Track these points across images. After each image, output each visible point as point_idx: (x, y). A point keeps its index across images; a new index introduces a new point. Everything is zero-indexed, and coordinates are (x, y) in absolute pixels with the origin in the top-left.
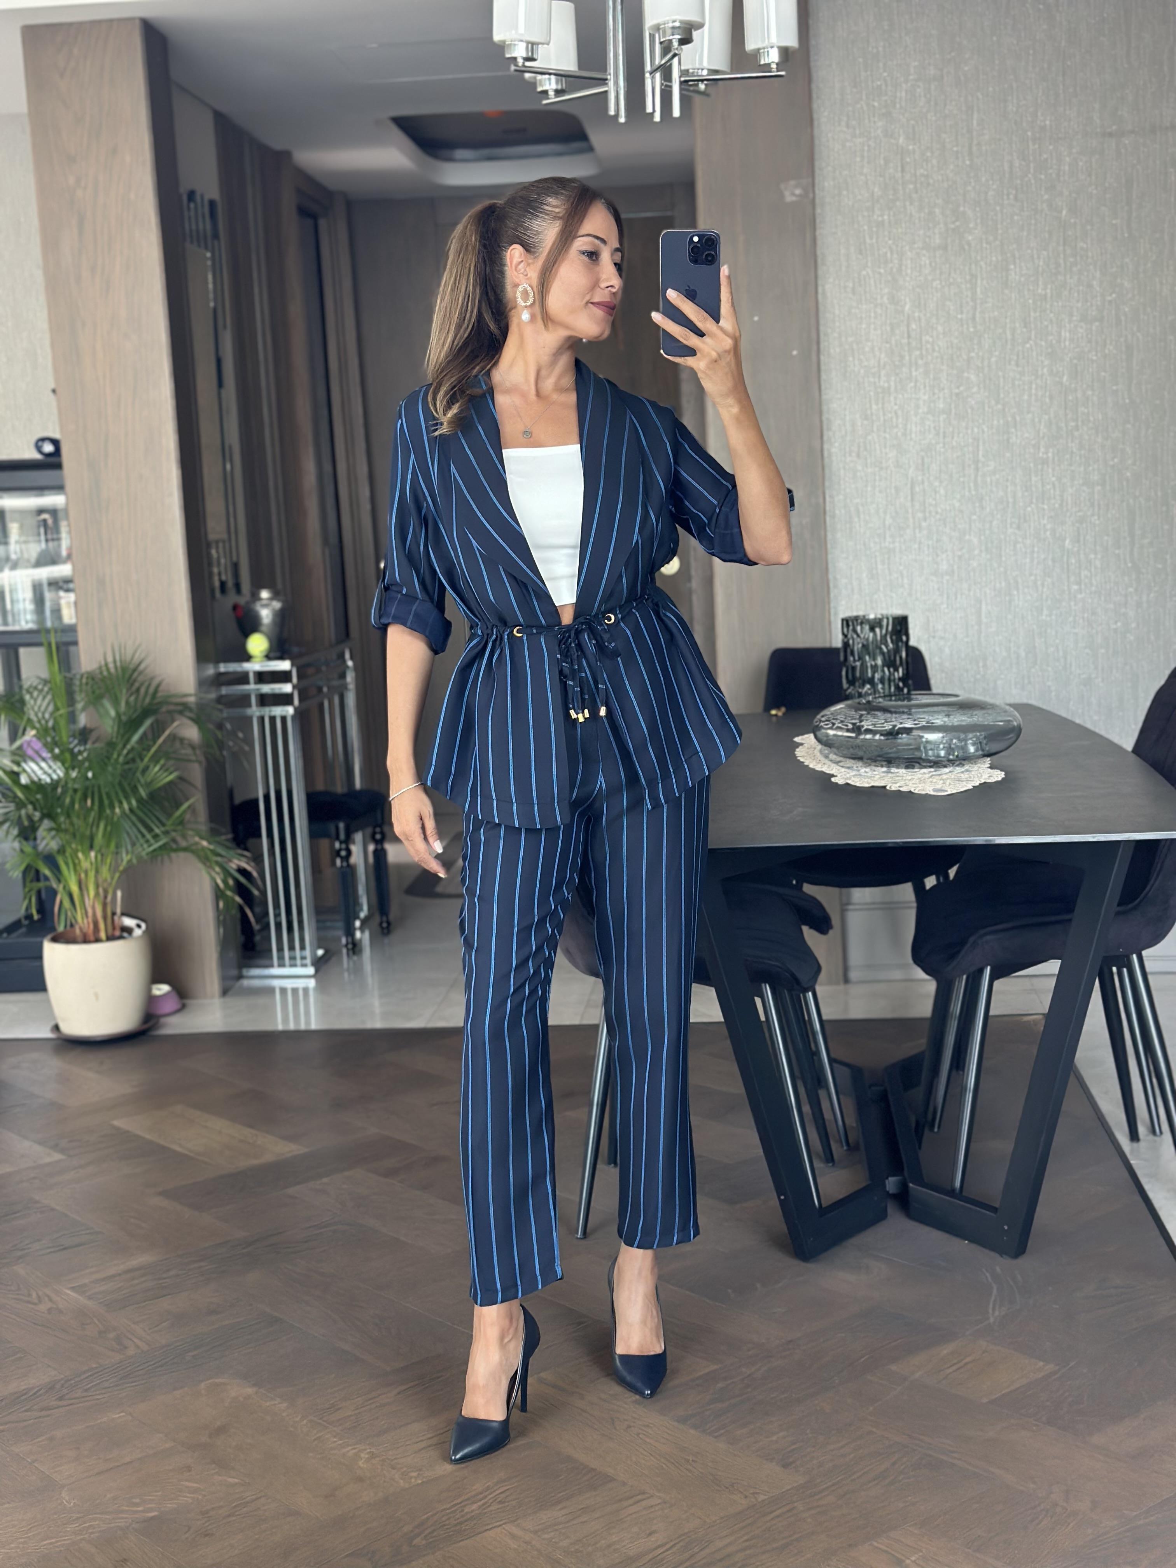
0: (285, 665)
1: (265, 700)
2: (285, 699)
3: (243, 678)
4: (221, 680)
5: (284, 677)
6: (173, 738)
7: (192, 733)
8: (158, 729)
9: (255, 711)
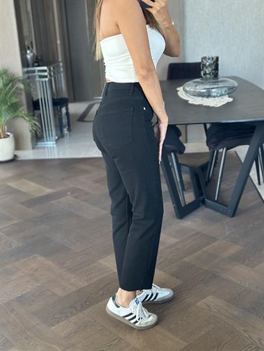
0: (45, 68)
1: (40, 77)
2: (46, 77)
3: (34, 72)
4: (28, 72)
5: (45, 71)
6: (17, 88)
7: (22, 86)
8: (13, 86)
9: (37, 79)
